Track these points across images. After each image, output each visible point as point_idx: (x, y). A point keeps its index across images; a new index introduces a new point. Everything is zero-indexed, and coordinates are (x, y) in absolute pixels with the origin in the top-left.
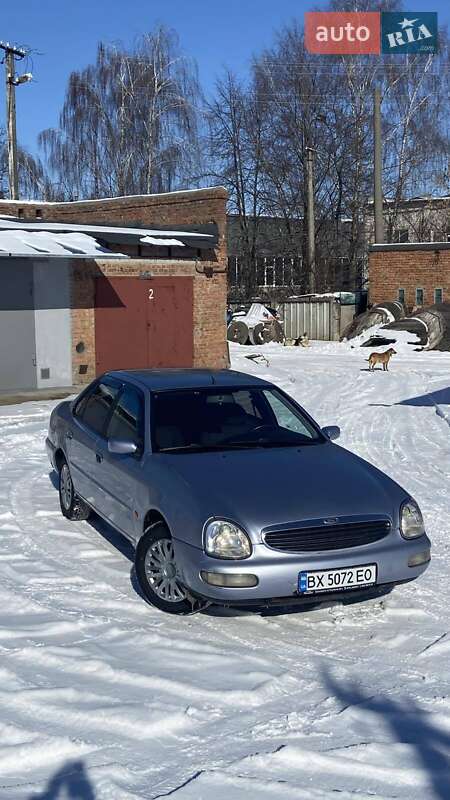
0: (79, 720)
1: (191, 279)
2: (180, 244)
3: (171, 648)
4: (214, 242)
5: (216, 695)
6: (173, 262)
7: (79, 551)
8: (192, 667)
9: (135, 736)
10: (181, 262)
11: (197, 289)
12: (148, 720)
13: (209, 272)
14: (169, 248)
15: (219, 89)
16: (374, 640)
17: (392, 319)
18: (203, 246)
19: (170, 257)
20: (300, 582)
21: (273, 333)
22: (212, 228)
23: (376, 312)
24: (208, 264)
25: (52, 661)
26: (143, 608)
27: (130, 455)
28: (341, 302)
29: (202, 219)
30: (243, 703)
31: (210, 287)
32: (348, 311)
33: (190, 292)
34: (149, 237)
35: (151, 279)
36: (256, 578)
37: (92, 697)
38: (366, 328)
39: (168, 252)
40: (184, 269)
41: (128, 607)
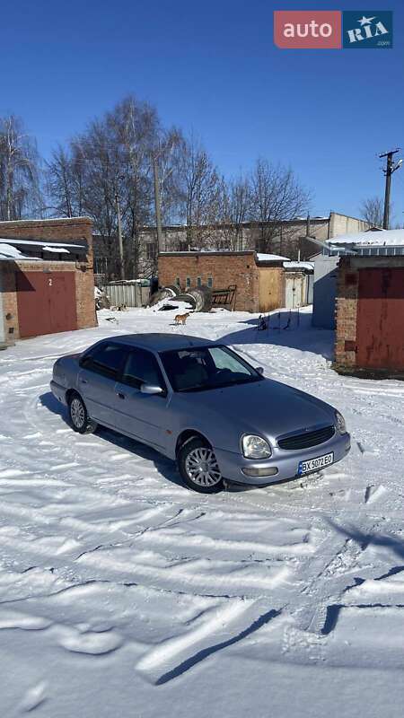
0: (224, 582)
1: (73, 273)
2: (66, 251)
3: (232, 520)
4: (86, 250)
5: (287, 549)
6: (63, 262)
7: (110, 455)
8: (256, 531)
9: (267, 587)
10: (67, 263)
11: (77, 279)
12: (272, 576)
13: (84, 269)
14: (60, 254)
15: (55, 156)
16: (334, 497)
17: (175, 295)
18: (80, 253)
19: (60, 259)
20: (300, 468)
21: (105, 304)
22: (84, 242)
23: (164, 290)
24: (83, 264)
25: (168, 540)
26: (187, 493)
27: (158, 394)
28: (142, 285)
29: (75, 236)
30: (305, 551)
31: (85, 278)
32: (146, 291)
33: (73, 281)
34: (47, 247)
35: (50, 273)
36: (277, 468)
37: (220, 563)
38: (160, 300)
39: (60, 257)
40: (69, 267)
41: (177, 492)
